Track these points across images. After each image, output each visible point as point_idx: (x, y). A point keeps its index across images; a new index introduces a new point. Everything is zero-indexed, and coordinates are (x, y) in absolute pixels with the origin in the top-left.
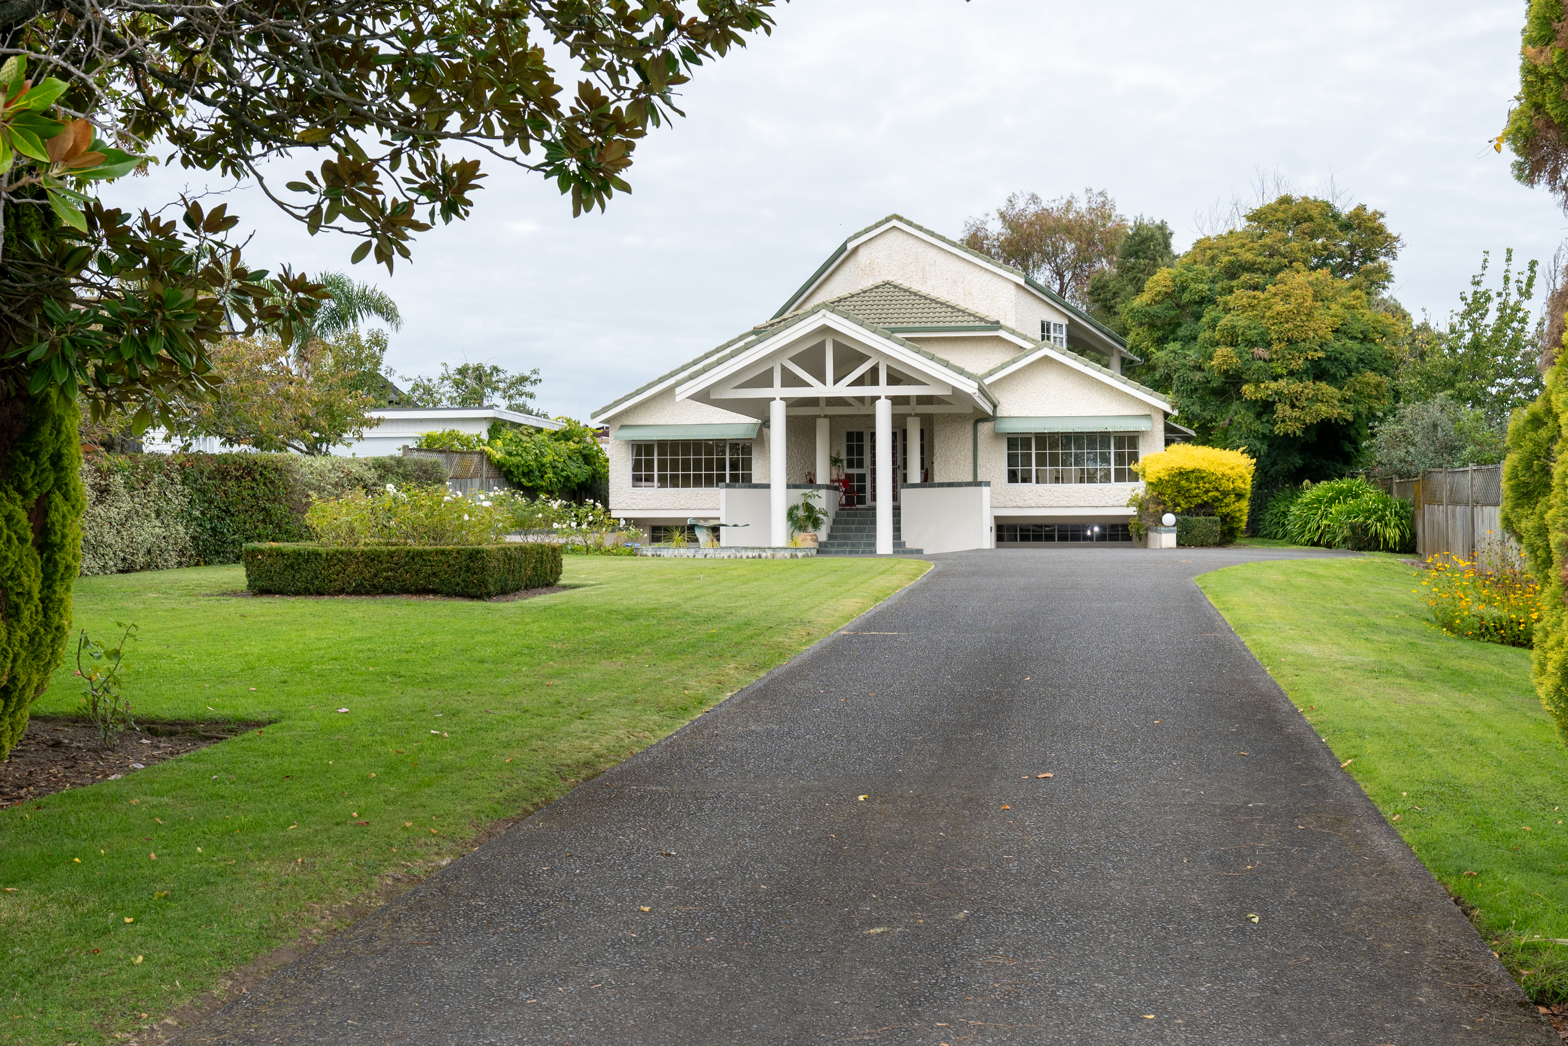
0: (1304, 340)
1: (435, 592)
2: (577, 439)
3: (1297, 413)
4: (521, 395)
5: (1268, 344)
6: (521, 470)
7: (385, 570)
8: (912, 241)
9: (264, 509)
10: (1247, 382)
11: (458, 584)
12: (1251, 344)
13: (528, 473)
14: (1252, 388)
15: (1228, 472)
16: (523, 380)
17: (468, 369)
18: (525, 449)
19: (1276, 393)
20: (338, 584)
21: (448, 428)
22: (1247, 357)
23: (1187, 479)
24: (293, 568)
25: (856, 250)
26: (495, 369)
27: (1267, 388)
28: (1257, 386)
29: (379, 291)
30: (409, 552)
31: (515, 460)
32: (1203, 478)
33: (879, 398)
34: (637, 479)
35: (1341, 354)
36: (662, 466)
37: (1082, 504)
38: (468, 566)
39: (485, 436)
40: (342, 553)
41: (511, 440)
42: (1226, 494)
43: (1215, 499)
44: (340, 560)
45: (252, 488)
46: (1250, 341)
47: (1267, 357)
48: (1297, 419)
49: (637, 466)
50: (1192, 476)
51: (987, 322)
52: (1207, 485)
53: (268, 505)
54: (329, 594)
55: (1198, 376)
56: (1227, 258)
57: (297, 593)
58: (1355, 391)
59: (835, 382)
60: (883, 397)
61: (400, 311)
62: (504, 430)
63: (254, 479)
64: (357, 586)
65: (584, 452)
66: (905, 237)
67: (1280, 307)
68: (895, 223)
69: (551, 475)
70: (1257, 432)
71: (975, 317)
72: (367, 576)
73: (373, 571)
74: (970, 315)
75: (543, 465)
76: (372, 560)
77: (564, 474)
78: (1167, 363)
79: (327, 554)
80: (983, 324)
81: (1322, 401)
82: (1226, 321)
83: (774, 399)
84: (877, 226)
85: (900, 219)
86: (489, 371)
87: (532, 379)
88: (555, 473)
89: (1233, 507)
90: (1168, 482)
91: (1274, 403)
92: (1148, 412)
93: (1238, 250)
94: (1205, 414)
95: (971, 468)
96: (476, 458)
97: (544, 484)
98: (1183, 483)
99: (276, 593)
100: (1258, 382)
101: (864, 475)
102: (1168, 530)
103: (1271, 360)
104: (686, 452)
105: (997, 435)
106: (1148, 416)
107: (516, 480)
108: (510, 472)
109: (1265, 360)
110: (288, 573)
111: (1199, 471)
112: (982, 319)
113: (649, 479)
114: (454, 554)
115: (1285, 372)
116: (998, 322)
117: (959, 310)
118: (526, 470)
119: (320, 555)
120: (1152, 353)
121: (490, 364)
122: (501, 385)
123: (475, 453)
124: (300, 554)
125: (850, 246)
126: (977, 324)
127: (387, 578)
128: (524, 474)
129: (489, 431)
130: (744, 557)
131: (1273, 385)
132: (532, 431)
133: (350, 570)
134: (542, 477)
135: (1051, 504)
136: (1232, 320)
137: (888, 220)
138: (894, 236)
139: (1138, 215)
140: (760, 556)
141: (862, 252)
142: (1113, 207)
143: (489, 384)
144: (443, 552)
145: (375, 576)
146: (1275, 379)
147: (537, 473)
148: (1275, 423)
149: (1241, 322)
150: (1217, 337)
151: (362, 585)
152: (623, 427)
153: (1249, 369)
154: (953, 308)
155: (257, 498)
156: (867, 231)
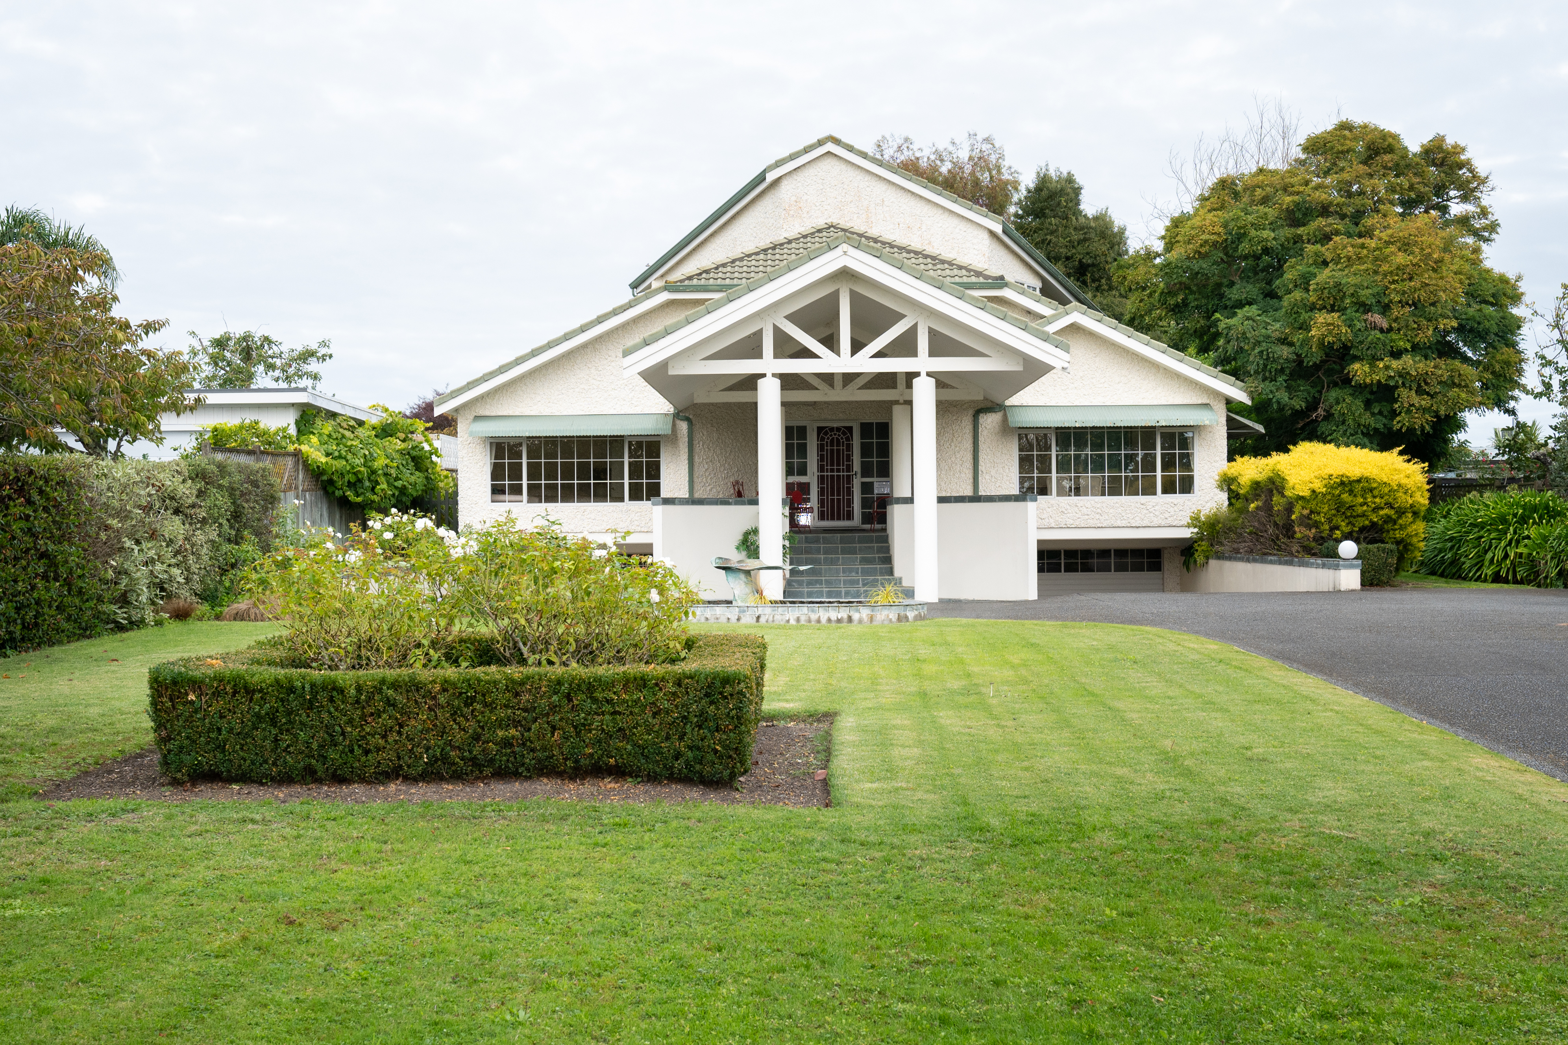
0: (1433, 304)
1: (619, 772)
2: (402, 436)
3: (1425, 402)
4: (300, 377)
5: (1385, 309)
6: (346, 479)
7: (500, 724)
8: (852, 173)
9: (43, 555)
10: (1356, 358)
11: (677, 756)
12: (1365, 308)
13: (354, 484)
14: (1367, 368)
15: (1404, 481)
16: (307, 355)
17: (229, 339)
18: (350, 449)
19: (1401, 376)
20: (386, 757)
21: (249, 418)
22: (1359, 325)
23: (1351, 492)
24: (274, 722)
25: (776, 182)
26: (267, 339)
27: (1387, 368)
28: (1372, 366)
29: (87, 235)
30: (559, 683)
31: (340, 464)
32: (1371, 490)
33: (917, 374)
34: (497, 491)
35: (1479, 323)
36: (534, 474)
37: (1119, 523)
38: (702, 713)
39: (292, 431)
40: (395, 685)
41: (330, 436)
42: (1401, 512)
43: (1388, 519)
44: (390, 703)
45: (27, 517)
46: (1363, 304)
47: (1385, 325)
48: (1425, 410)
49: (497, 473)
50: (1358, 488)
51: (987, 277)
52: (1378, 500)
53: (51, 547)
54: (363, 780)
55: (1285, 352)
56: (1288, 199)
57: (285, 779)
58: (1493, 373)
59: (853, 353)
60: (923, 374)
61: (117, 262)
62: (318, 422)
63: (29, 502)
64: (434, 760)
65: (414, 453)
66: (843, 166)
67: (1401, 259)
68: (830, 147)
69: (384, 486)
70: (1367, 427)
71: (969, 270)
72: (459, 737)
73: (472, 726)
74: (960, 268)
75: (374, 472)
76: (469, 702)
77: (399, 484)
78: (1244, 333)
79: (359, 689)
80: (981, 280)
81: (1459, 386)
82: (1324, 276)
83: (763, 375)
84: (806, 150)
85: (837, 141)
86: (259, 343)
87: (319, 354)
88: (388, 483)
89: (1409, 530)
90: (1324, 495)
91: (1396, 387)
92: (1204, 400)
93: (1301, 189)
94: (1293, 402)
95: (969, 475)
96: (290, 462)
97: (376, 498)
98: (1345, 496)
99: (231, 780)
100: (1375, 359)
101: (808, 484)
102: (1348, 563)
103: (1390, 330)
104: (567, 452)
105: (1006, 429)
106: (1206, 406)
107: (338, 493)
108: (331, 482)
109: (1382, 330)
110: (263, 735)
111: (1367, 480)
112: (978, 274)
113: (516, 490)
114: (670, 687)
115: (1408, 346)
116: (1002, 278)
117: (943, 262)
118: (353, 479)
119: (341, 691)
120: (1219, 320)
121: (258, 335)
122: (278, 362)
123: (288, 454)
124: (291, 690)
125: (770, 177)
126: (974, 279)
127: (507, 743)
128: (350, 485)
129: (297, 423)
130: (824, 620)
131: (1395, 364)
132: (352, 423)
133: (413, 725)
134: (373, 489)
135: (1077, 523)
136: (1333, 277)
137: (820, 143)
138: (828, 164)
139: (1043, 165)
140: (850, 619)
141: (785, 185)
142: (1001, 157)
143: (262, 359)
144: (642, 682)
145: (477, 738)
146: (1396, 354)
147: (367, 484)
148: (1394, 414)
149: (1350, 279)
150: (1313, 299)
151: (445, 758)
152: (478, 418)
153: (1361, 342)
154: (934, 258)
155: (35, 536)
156: (792, 157)
